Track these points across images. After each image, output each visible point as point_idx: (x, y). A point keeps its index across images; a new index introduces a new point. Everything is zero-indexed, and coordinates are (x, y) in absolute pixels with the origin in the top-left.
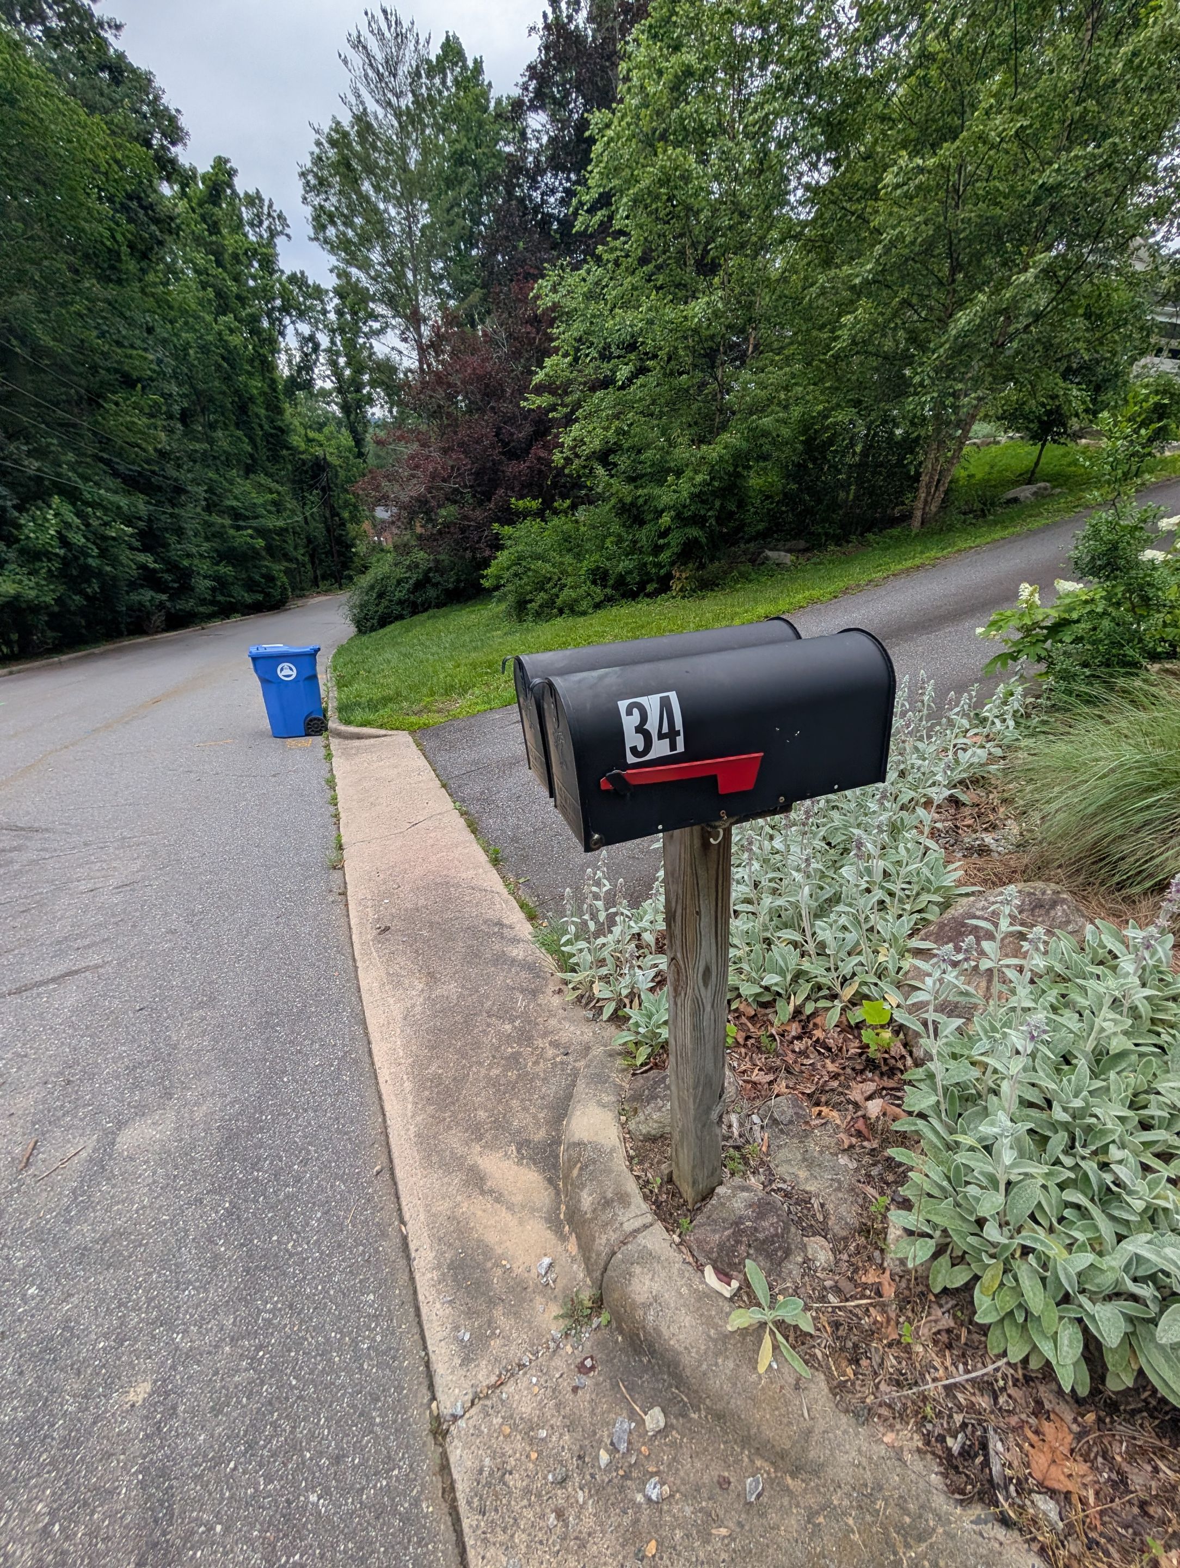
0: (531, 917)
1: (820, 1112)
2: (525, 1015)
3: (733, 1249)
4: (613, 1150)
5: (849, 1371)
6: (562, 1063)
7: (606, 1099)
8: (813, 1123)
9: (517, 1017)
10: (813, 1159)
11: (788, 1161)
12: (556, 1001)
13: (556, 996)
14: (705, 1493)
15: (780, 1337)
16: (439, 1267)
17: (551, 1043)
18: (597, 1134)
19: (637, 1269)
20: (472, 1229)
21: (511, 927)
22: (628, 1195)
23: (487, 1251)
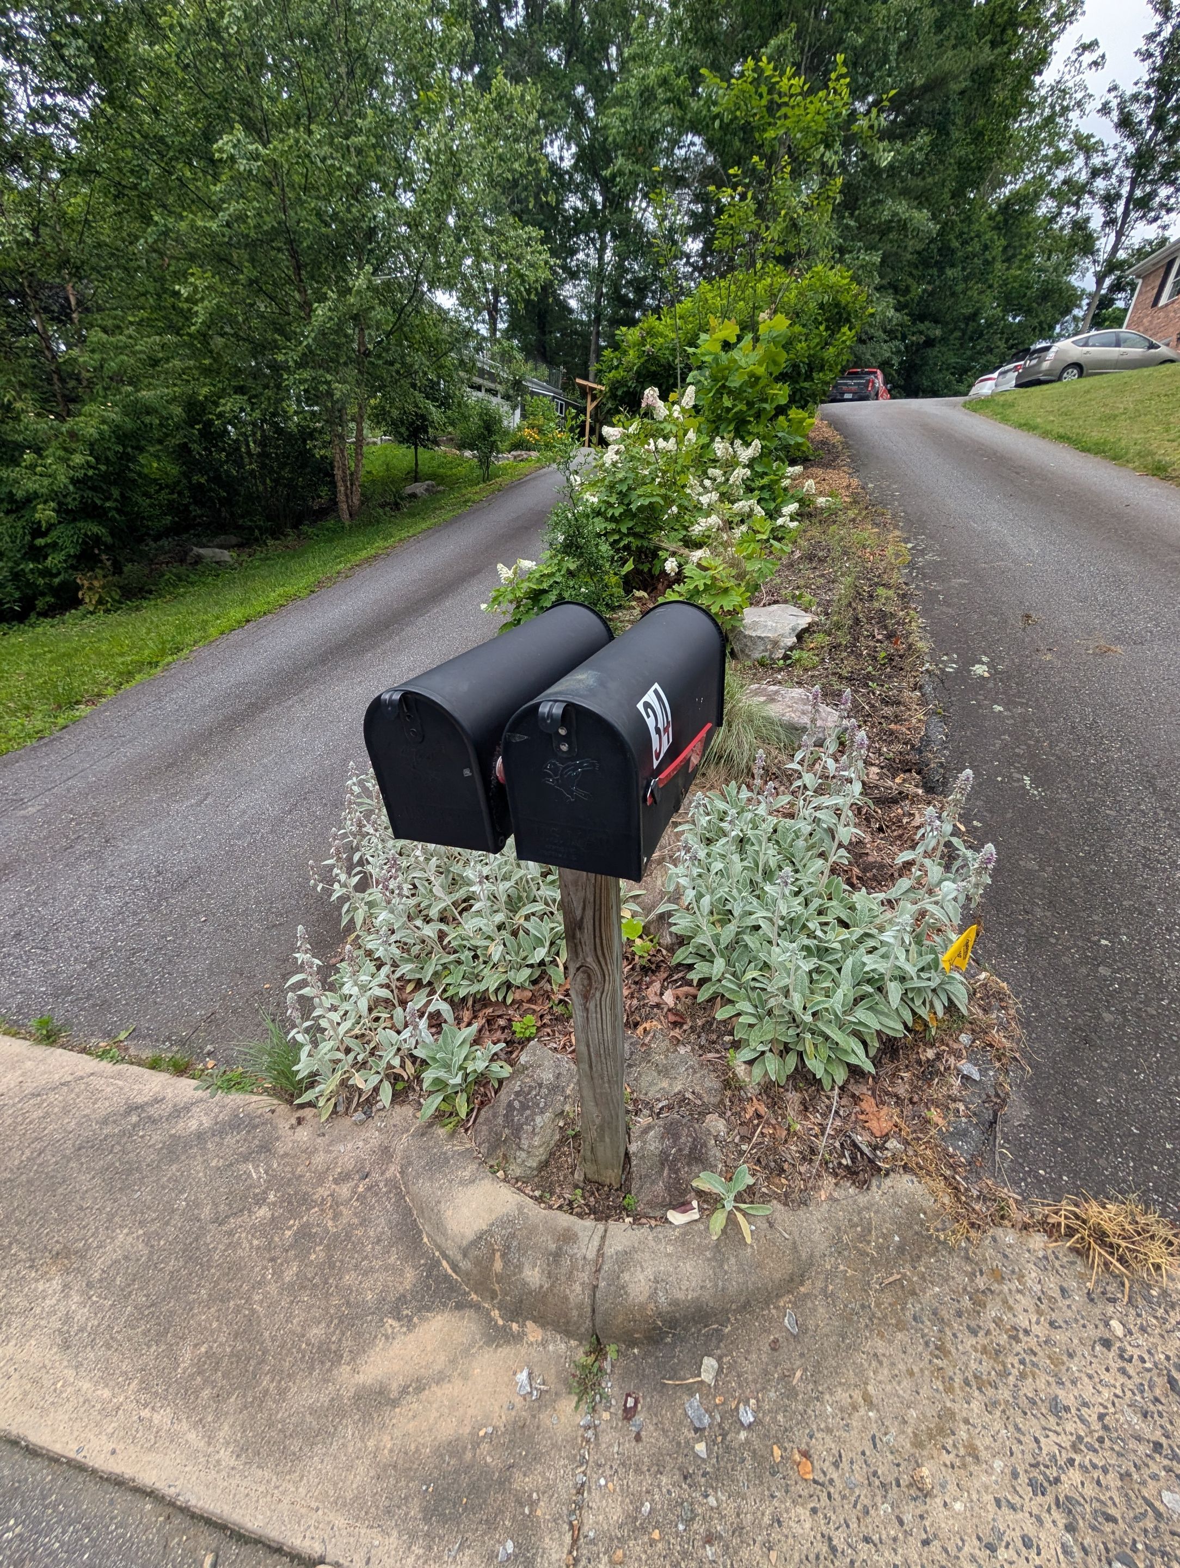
0: (181, 1070)
1: (645, 1029)
2: (273, 1180)
3: (678, 1180)
4: (520, 1208)
5: (783, 1181)
6: (369, 1188)
7: (467, 1174)
8: (646, 1041)
9: (264, 1192)
10: (664, 1066)
11: (651, 1084)
12: (303, 1134)
13: (299, 1129)
14: (771, 1368)
15: (743, 1206)
16: (413, 1536)
17: (336, 1181)
18: (491, 1211)
19: (626, 1276)
20: (417, 1449)
21: (156, 1101)
22: (568, 1229)
23: (454, 1448)
